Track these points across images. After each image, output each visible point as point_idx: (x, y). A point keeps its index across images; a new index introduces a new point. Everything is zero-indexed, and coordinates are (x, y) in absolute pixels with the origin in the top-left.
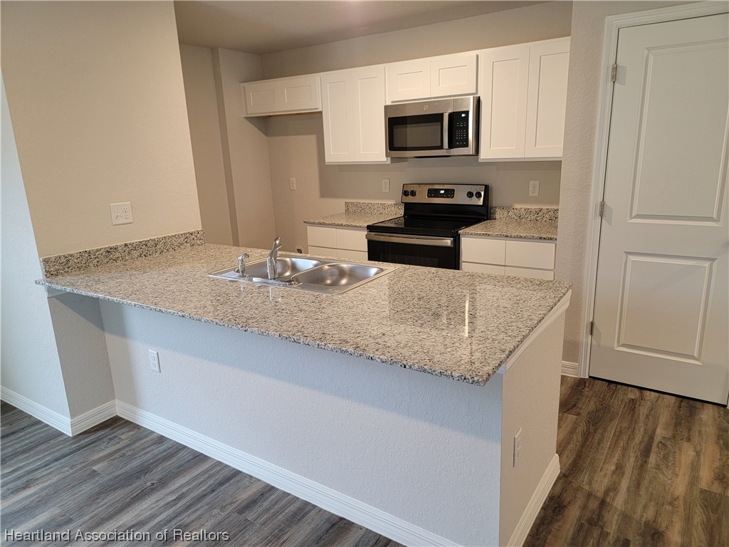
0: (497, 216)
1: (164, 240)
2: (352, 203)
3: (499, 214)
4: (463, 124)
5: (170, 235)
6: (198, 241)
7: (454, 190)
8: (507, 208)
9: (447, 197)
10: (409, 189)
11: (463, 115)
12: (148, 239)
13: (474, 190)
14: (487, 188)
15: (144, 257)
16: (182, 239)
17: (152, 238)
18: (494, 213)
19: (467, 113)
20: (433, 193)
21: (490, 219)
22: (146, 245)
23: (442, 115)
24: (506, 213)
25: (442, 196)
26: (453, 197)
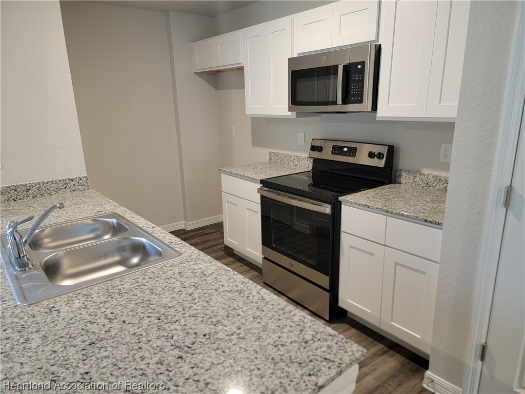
0: (403, 181)
1: (38, 186)
2: (274, 153)
3: (405, 178)
4: (359, 77)
5: (45, 181)
6: (80, 188)
7: (356, 149)
8: (414, 172)
9: (349, 156)
10: (317, 144)
11: (359, 67)
12: (19, 184)
13: (376, 149)
14: (391, 149)
15: (13, 201)
16: (60, 185)
17: (23, 184)
18: (400, 177)
19: (363, 63)
20: (337, 150)
21: (395, 183)
22: (16, 190)
23: (337, 66)
24: (412, 178)
25: (345, 154)
26: (355, 156)
